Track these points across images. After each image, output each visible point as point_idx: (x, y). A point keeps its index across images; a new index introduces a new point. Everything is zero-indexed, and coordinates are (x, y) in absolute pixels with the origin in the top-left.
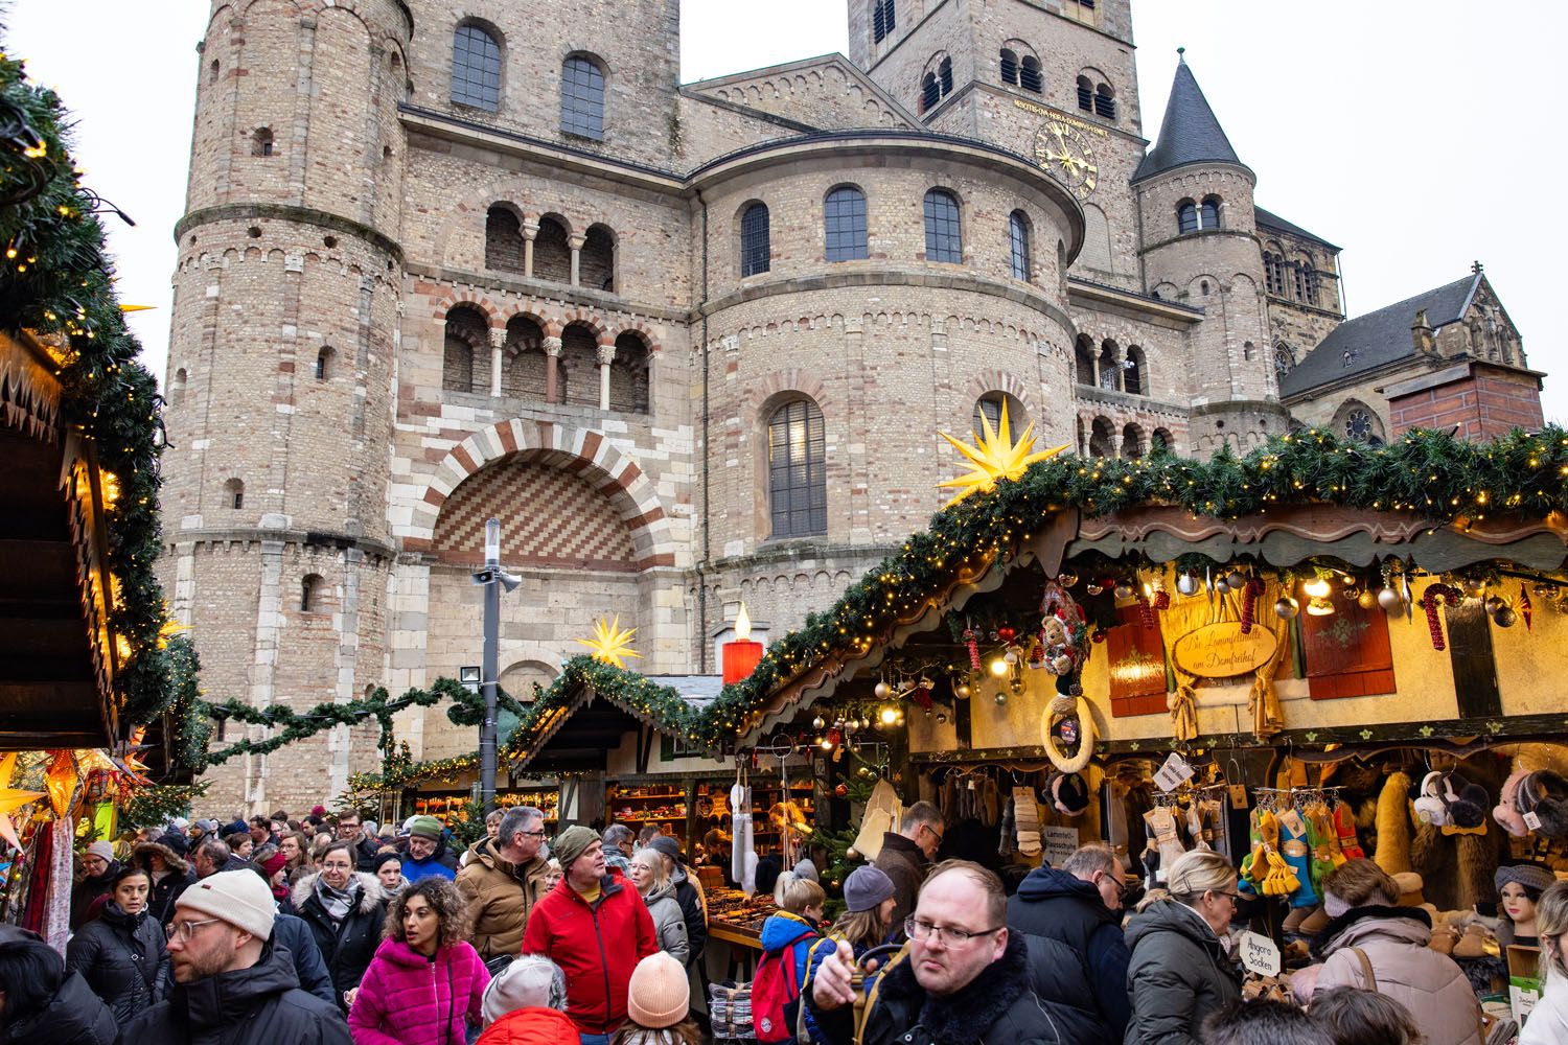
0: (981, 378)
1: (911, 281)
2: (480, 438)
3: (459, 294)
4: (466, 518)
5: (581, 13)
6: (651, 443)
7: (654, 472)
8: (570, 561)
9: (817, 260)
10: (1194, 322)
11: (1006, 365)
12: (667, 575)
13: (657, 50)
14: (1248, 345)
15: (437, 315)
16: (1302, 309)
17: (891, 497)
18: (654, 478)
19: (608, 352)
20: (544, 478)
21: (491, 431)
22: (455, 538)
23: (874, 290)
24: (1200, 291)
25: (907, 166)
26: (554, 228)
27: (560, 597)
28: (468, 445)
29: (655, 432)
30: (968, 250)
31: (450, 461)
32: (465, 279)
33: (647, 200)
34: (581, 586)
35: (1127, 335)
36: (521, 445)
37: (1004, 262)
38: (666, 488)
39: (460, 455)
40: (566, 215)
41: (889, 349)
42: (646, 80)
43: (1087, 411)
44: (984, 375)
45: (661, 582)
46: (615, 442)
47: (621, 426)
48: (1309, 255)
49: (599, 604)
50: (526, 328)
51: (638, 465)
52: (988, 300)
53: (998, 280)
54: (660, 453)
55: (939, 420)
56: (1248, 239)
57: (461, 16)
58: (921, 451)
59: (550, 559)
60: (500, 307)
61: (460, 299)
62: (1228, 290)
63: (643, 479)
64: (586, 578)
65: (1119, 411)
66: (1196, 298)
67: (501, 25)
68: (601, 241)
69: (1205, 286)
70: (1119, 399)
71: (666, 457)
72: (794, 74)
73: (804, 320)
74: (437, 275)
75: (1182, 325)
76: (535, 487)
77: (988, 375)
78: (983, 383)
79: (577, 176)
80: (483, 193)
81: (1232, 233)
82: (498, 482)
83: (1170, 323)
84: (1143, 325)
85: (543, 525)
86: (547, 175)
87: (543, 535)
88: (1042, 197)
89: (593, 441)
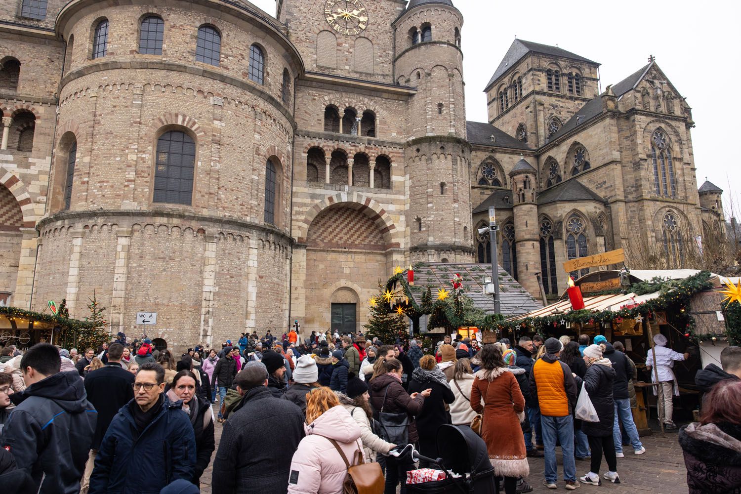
0: (162, 117)
1: (123, 66)
6: (28, 166)
7: (27, 180)
9: (85, 61)
10: (411, 95)
11: (183, 110)
12: (29, 233)
14: (440, 105)
16: (571, 98)
17: (99, 185)
18: (27, 183)
23: (105, 73)
24: (415, 77)
25: (131, 4)
29: (30, 160)
30: (164, 46)
33: (40, 43)
35: (364, 104)
37: (189, 52)
38: (34, 188)
41: (109, 104)
43: (328, 146)
44: (164, 116)
45: (25, 236)
47: (10, 157)
48: (579, 69)
49: (5, 247)
51: (18, 177)
52: (171, 73)
53: (183, 63)
54: (33, 171)
55: (131, 141)
56: (446, 46)
58: (118, 159)
62: (429, 75)
63: (20, 184)
65: (352, 146)
66: (413, 82)
69: (419, 75)
70: (351, 139)
71: (36, 172)
73: (76, 93)
75: (404, 98)
77: (168, 116)
78: (164, 120)
81: (435, 43)
83: (396, 97)
84: (376, 98)
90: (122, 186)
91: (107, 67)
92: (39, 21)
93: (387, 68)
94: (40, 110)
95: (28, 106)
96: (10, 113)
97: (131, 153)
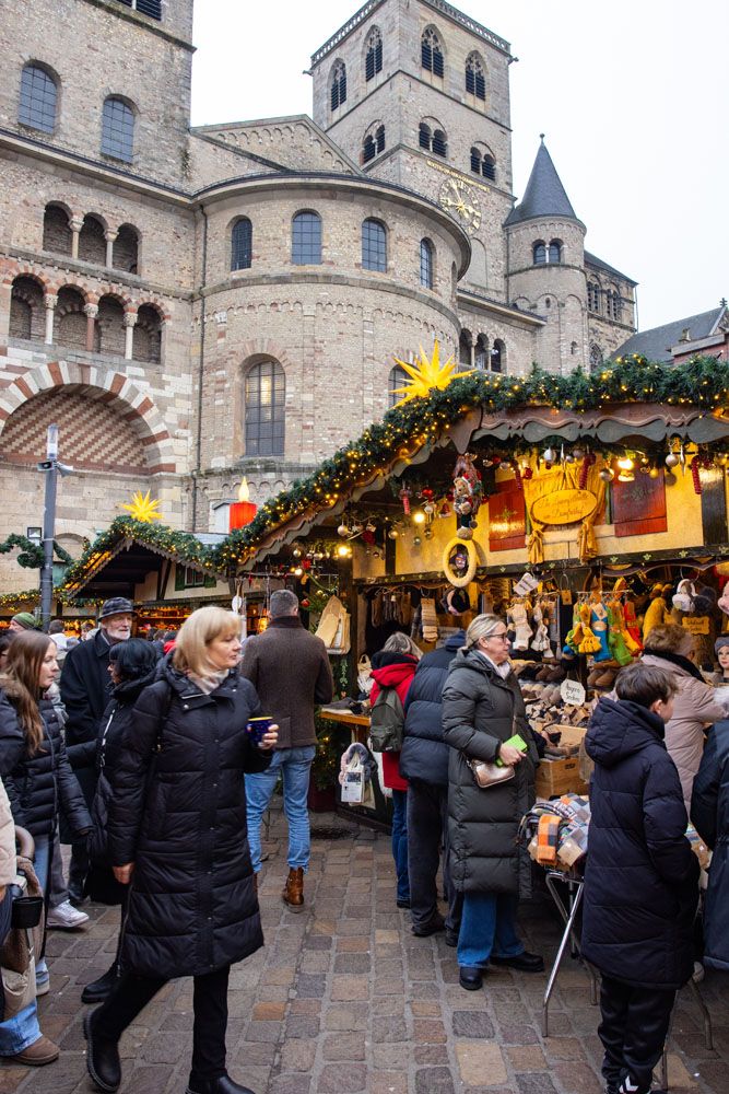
0: (394, 353)
1: (349, 282)
2: (36, 374)
3: (23, 267)
4: (24, 430)
5: (119, 67)
6: (161, 385)
8: (100, 465)
9: (285, 263)
10: (539, 326)
12: (170, 479)
13: (174, 100)
14: (574, 344)
15: (5, 281)
16: (610, 323)
17: (328, 432)
18: (163, 410)
19: (132, 317)
20: (82, 405)
21: (44, 368)
22: (16, 444)
23: (324, 287)
24: (544, 305)
25: (351, 200)
26: (94, 224)
27: (92, 490)
28: (27, 377)
29: (164, 377)
30: (391, 263)
31: (13, 389)
32: (27, 256)
33: (164, 208)
34: (107, 483)
35: (494, 331)
36: (67, 380)
37: (415, 274)
38: (171, 417)
39: (21, 384)
40: (104, 215)
41: (333, 329)
42: (166, 121)
44: (396, 352)
45: (165, 483)
46: (135, 382)
47: (140, 372)
48: (617, 286)
49: (120, 496)
51: (151, 400)
52: (403, 300)
53: (410, 287)
54: (168, 392)
55: (365, 381)
56: (578, 272)
57: (27, 59)
58: (352, 401)
59: (86, 463)
60: (54, 279)
61: (23, 271)
62: (563, 305)
63: (155, 410)
64: (111, 478)
66: (541, 310)
67: (58, 69)
68: (129, 238)
69: (548, 301)
71: (172, 395)
72: (273, 127)
73: (274, 304)
74: (7, 252)
75: (531, 328)
76: (75, 411)
77: (399, 352)
79: (113, 187)
80: (42, 193)
81: (568, 266)
82: (48, 406)
83: (524, 326)
85: (81, 439)
86: (90, 185)
87: (81, 446)
88: (444, 231)
89: (119, 381)
92: (130, 164)
93: (500, 283)
94: (169, 306)
95: (156, 300)
96: (136, 308)
97: (367, 396)
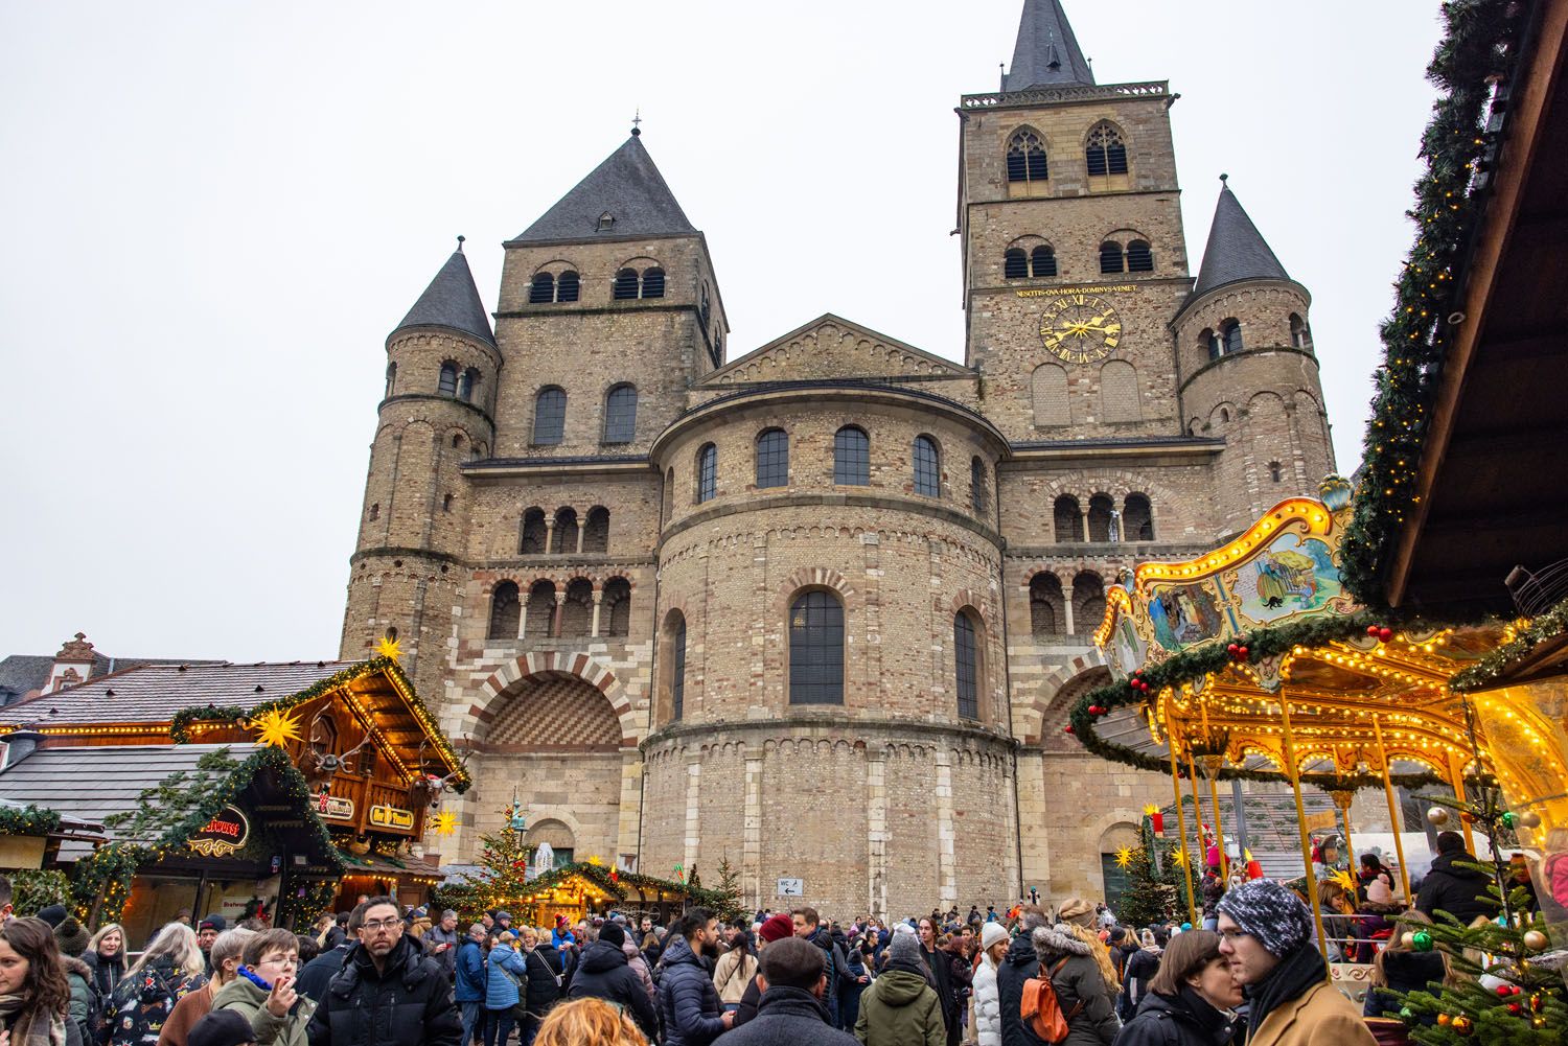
0: (794, 576)
1: (739, 509)
2: (506, 669)
4: (514, 722)
5: (619, 357)
6: (624, 657)
7: (624, 679)
8: (583, 747)
9: (689, 506)
10: (1217, 453)
11: (821, 561)
12: (630, 754)
13: (674, 364)
14: (1275, 466)
15: (485, 592)
17: (717, 684)
18: (625, 682)
19: (596, 596)
20: (567, 689)
21: (513, 663)
22: (506, 736)
23: (716, 521)
24: (1220, 420)
26: (566, 515)
27: (574, 773)
28: (499, 674)
29: (627, 648)
30: (791, 471)
31: (487, 687)
32: (502, 565)
33: (632, 479)
34: (589, 764)
35: (1125, 484)
36: (532, 670)
37: (824, 474)
38: (634, 688)
39: (493, 681)
40: (573, 506)
41: (723, 565)
42: (665, 388)
43: (1066, 568)
44: (797, 573)
45: (625, 759)
46: (597, 660)
47: (603, 647)
49: (601, 776)
50: (543, 589)
51: (613, 674)
52: (805, 511)
54: (631, 663)
55: (755, 617)
56: (1273, 353)
57: (537, 387)
58: (740, 645)
59: (569, 747)
60: (525, 578)
61: (499, 578)
62: (1245, 413)
63: (617, 683)
64: (591, 758)
65: (1109, 562)
66: (1217, 429)
67: (563, 385)
69: (1225, 413)
70: (1107, 549)
71: (635, 665)
72: (789, 344)
73: (681, 553)
74: (486, 566)
75: (1201, 460)
76: (560, 696)
77: (802, 573)
78: (796, 581)
79: (578, 478)
80: (519, 505)
81: (1250, 352)
82: (536, 695)
83: (1184, 461)
84: (1148, 469)
85: (565, 722)
86: (560, 482)
87: (562, 731)
89: (582, 660)
90: (747, 685)
91: (718, 513)
93: (1168, 405)
94: (635, 574)
95: (621, 572)
96: (601, 584)
97: (757, 635)
